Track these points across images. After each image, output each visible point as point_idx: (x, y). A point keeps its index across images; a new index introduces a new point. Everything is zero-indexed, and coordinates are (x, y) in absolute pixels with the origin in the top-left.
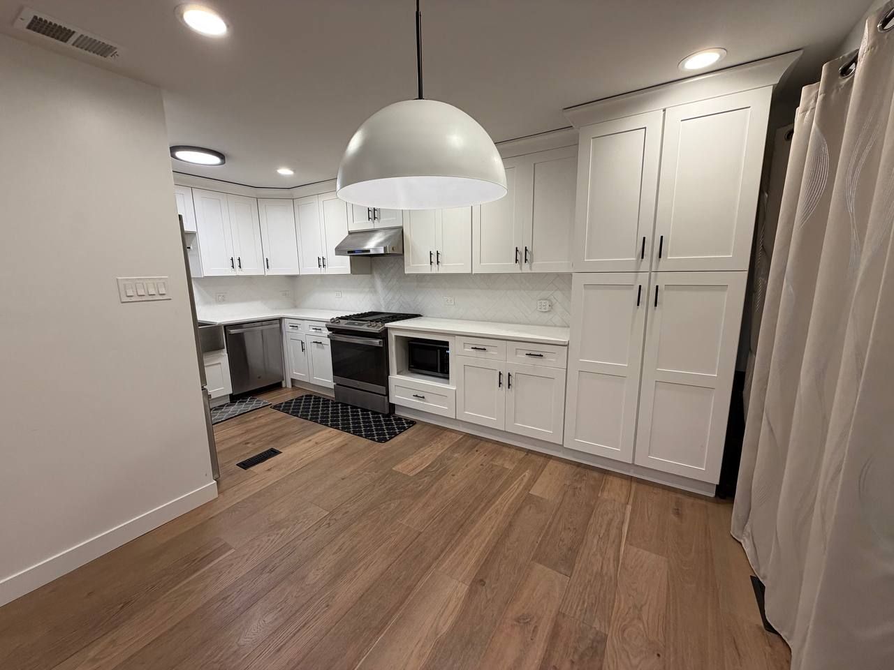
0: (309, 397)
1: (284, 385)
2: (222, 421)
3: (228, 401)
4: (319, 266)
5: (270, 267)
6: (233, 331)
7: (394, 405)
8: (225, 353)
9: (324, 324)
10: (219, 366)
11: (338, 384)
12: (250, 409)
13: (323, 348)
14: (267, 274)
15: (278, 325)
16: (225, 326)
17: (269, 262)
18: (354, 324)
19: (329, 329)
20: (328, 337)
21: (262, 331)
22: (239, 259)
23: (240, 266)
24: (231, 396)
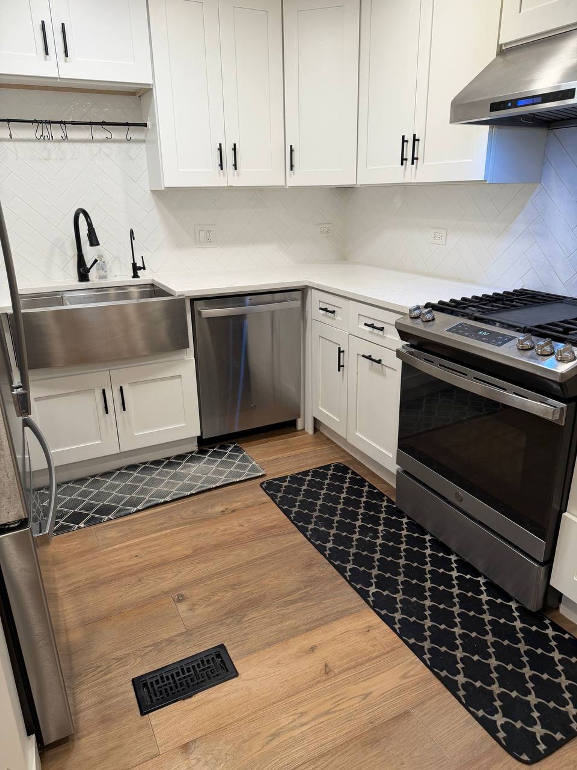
0: (341, 468)
1: (300, 426)
2: (165, 503)
3: (194, 447)
4: (403, 160)
5: (295, 168)
6: (209, 312)
7: (559, 596)
8: (189, 355)
9: (394, 318)
10: (178, 381)
11: (405, 472)
12: (222, 480)
13: (383, 374)
14: (289, 184)
15: (298, 304)
16: (193, 300)
17: (295, 154)
18: (474, 333)
19: (403, 335)
20: (399, 354)
21: (273, 313)
22: (234, 149)
23: (235, 165)
24: (199, 438)
